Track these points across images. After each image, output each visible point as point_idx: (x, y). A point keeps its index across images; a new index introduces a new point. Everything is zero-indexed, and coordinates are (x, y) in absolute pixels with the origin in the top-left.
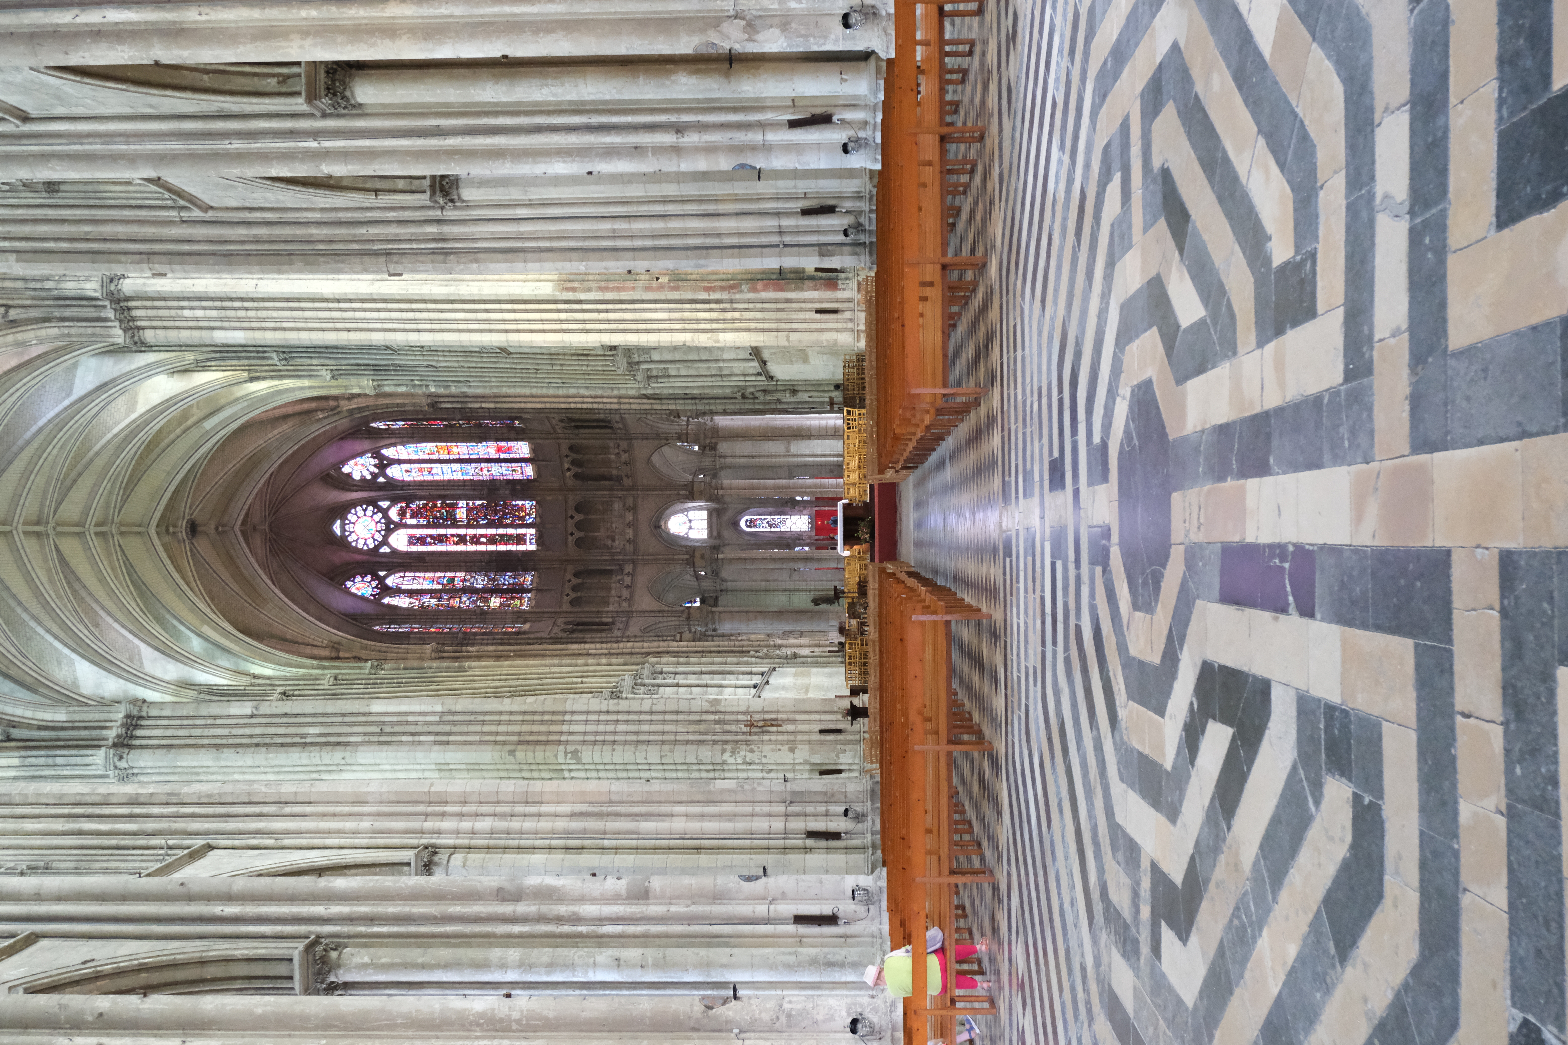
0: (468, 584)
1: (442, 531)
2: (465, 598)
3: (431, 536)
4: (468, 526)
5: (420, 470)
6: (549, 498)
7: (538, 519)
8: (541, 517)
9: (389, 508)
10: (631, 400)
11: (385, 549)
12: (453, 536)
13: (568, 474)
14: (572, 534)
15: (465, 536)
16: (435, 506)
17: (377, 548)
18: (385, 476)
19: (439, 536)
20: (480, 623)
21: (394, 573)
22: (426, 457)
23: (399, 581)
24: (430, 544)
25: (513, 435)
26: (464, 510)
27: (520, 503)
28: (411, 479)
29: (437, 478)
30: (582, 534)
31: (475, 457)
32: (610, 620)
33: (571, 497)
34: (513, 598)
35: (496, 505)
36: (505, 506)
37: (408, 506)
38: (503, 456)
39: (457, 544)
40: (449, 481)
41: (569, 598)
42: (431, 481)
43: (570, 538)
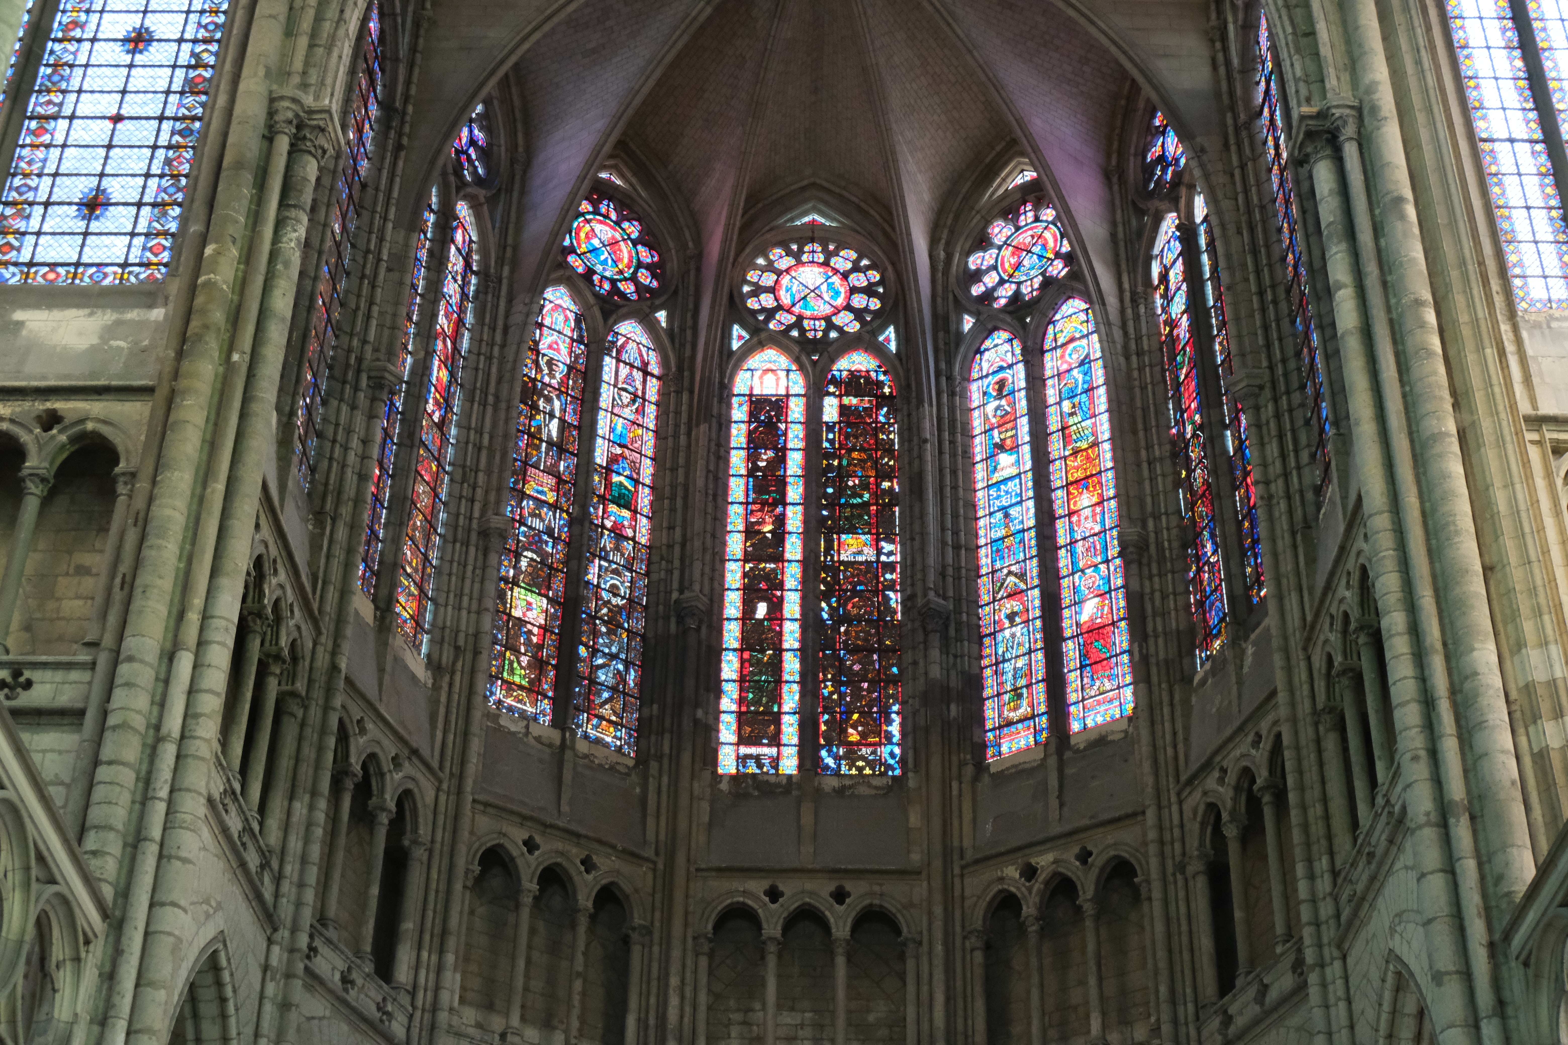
0: (607, 541)
1: (795, 492)
2: (558, 521)
3: (781, 459)
4: (809, 563)
5: (1007, 420)
6: (915, 819)
7: (834, 782)
8: (840, 792)
9: (878, 351)
11: (738, 335)
12: (780, 521)
13: (1012, 872)
14: (774, 894)
15: (779, 558)
16: (887, 474)
17: (748, 319)
18: (985, 329)
19: (782, 483)
20: (452, 524)
21: (659, 347)
22: (1054, 423)
23: (631, 353)
24: (752, 457)
25: (1160, 649)
26: (869, 554)
27: (895, 729)
28: (976, 399)
29: (980, 472)
30: (772, 929)
31: (1064, 560)
32: (403, 973)
33: (920, 890)
34: (538, 664)
35: (883, 652)
36: (881, 681)
37: (882, 400)
38: (1071, 650)
39: (750, 532)
40: (973, 506)
41: (517, 850)
42: (968, 454)
43: (758, 886)
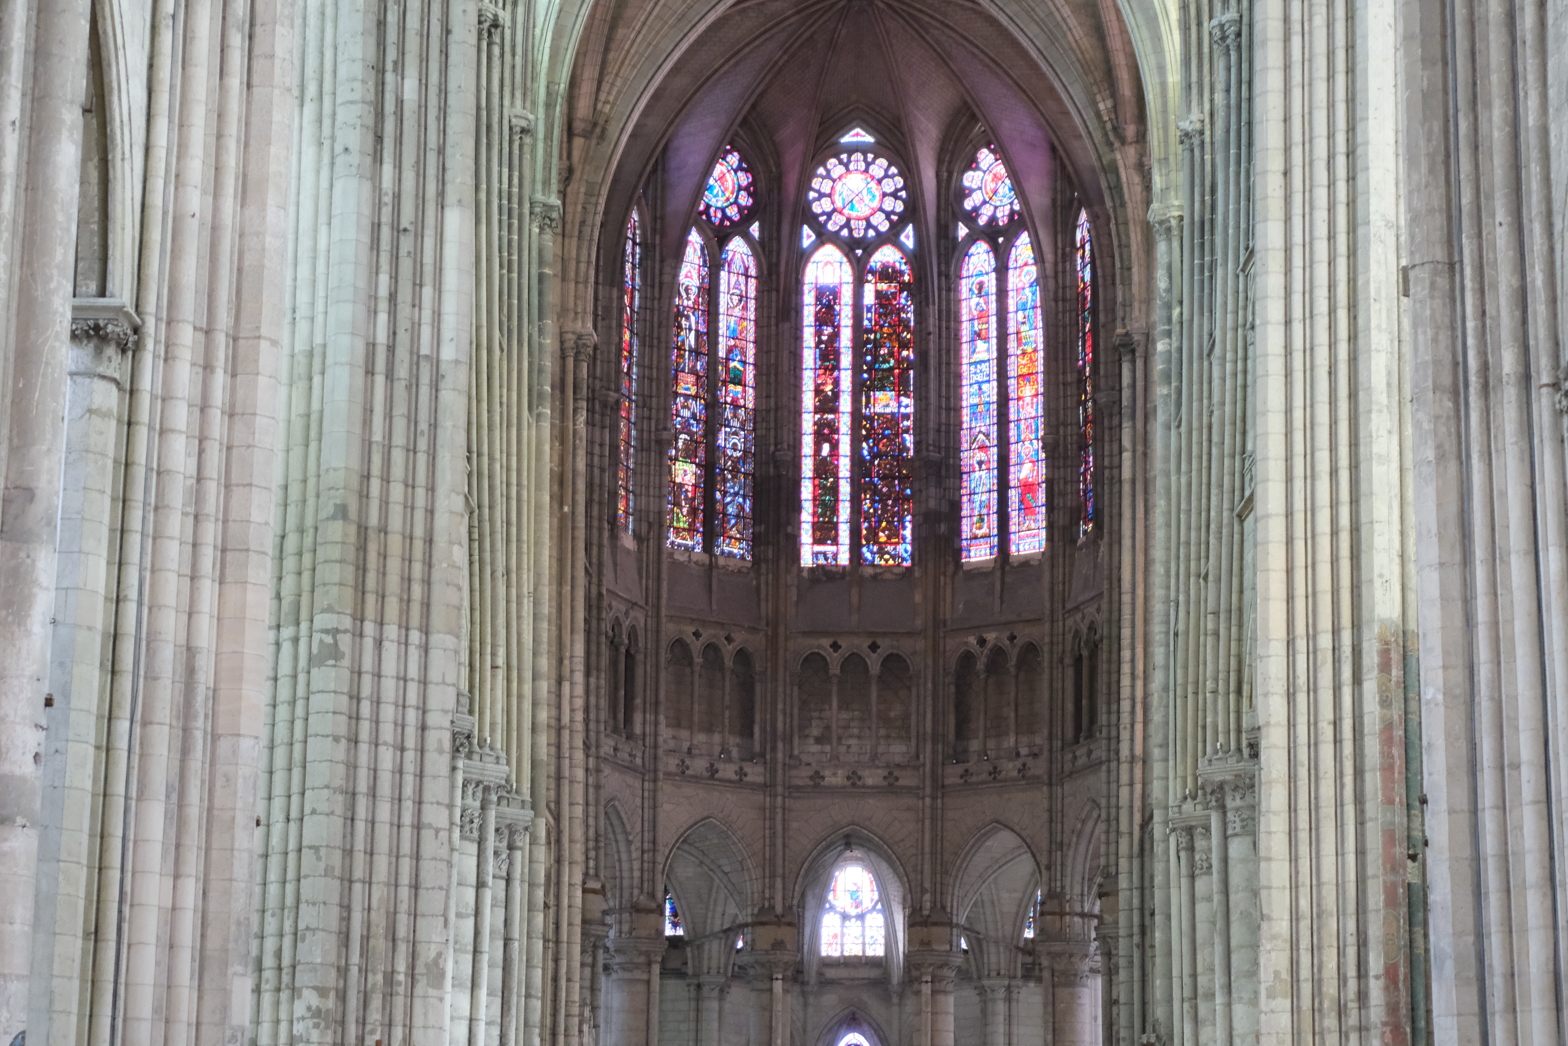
0: (728, 414)
1: (846, 360)
2: (698, 407)
3: (835, 336)
4: (857, 416)
5: (983, 316)
6: (918, 598)
7: (870, 571)
8: (874, 577)
9: (900, 246)
10: (1138, 787)
11: (808, 236)
12: (836, 382)
13: (972, 640)
14: (835, 646)
15: (835, 410)
16: (904, 345)
17: (812, 220)
18: (972, 239)
19: (837, 354)
20: (640, 439)
21: (755, 254)
22: (1012, 328)
23: (737, 266)
24: (818, 333)
25: (1061, 519)
26: (893, 408)
27: (908, 533)
28: (964, 294)
29: (965, 350)
30: (835, 669)
31: (1013, 433)
32: (638, 729)
33: (920, 645)
34: (693, 512)
35: (902, 478)
36: (900, 499)
37: (903, 286)
38: (1013, 495)
39: (818, 391)
40: (959, 376)
41: (690, 639)
42: (957, 337)
43: (826, 642)
